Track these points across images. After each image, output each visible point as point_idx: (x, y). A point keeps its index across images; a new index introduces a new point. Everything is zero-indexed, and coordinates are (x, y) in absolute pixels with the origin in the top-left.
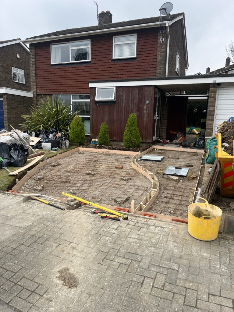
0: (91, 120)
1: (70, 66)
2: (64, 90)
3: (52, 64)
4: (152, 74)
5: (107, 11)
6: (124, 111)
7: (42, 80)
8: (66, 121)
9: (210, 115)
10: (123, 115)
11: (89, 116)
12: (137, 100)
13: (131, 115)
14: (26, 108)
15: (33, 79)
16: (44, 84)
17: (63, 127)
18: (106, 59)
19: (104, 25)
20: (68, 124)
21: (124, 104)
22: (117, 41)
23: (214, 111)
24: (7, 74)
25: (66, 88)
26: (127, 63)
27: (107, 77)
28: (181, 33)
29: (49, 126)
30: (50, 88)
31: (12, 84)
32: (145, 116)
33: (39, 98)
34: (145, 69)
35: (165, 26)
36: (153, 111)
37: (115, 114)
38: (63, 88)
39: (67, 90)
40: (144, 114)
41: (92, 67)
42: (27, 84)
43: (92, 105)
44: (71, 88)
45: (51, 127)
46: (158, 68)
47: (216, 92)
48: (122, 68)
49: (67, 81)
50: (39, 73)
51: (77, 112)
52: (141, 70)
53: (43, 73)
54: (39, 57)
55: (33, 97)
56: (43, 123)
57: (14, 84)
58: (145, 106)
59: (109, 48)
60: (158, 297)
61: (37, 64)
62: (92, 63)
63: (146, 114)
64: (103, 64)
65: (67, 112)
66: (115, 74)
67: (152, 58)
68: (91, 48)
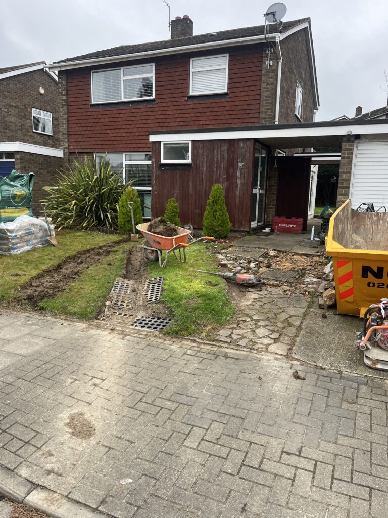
0: (153, 195)
1: (121, 107)
2: (112, 146)
3: (93, 103)
4: (252, 120)
5: (184, 16)
6: (204, 180)
7: (77, 129)
8: (113, 195)
9: (343, 187)
10: (204, 187)
11: (150, 188)
12: (226, 161)
13: (215, 187)
14: (51, 175)
15: (64, 127)
16: (81, 136)
17: (109, 205)
18: (180, 95)
19: (179, 39)
20: (117, 201)
21: (205, 169)
22: (197, 66)
23: (349, 180)
24: (23, 119)
25: (115, 142)
26: (212, 101)
27: (181, 124)
28: (305, 52)
29: (86, 203)
30: (90, 143)
31: (32, 136)
32: (239, 188)
33: (72, 157)
34: (242, 112)
35: (273, 40)
36: (250, 180)
37: (191, 185)
38: (111, 142)
39: (117, 146)
40: (237, 186)
41: (157, 109)
42: (56, 136)
43: (154, 171)
44: (124, 142)
45: (90, 205)
46: (263, 109)
47: (352, 150)
48: (205, 110)
49: (117, 131)
50: (72, 118)
51: (131, 182)
52: (235, 112)
53: (79, 118)
54: (73, 92)
55: (63, 157)
56: (77, 200)
57: (36, 135)
58: (238, 171)
59: (184, 77)
60: (207, 453)
61: (70, 104)
62: (156, 101)
63: (239, 186)
64: (175, 103)
65: (114, 181)
66: (195, 119)
67: (253, 93)
68: (156, 78)
